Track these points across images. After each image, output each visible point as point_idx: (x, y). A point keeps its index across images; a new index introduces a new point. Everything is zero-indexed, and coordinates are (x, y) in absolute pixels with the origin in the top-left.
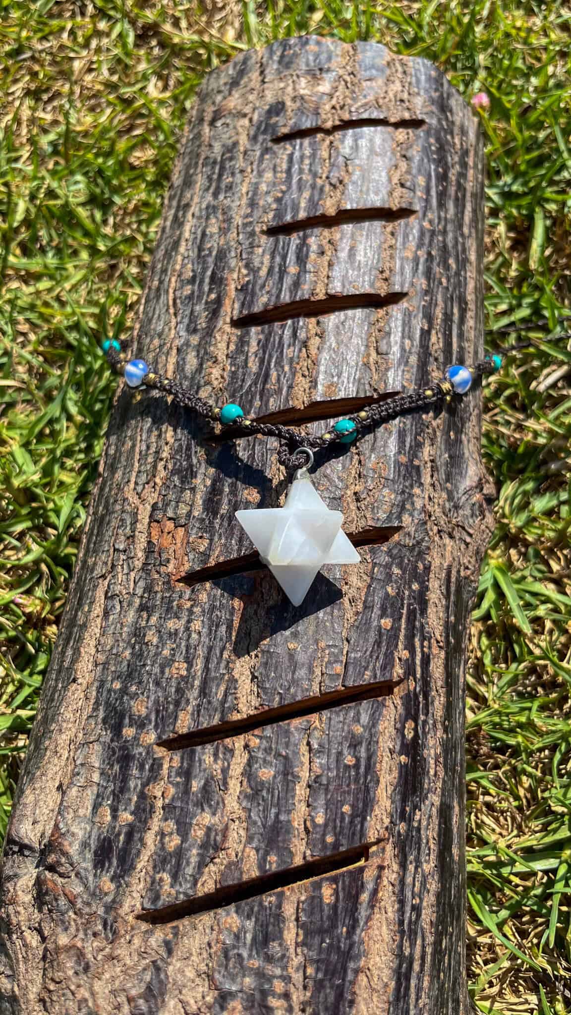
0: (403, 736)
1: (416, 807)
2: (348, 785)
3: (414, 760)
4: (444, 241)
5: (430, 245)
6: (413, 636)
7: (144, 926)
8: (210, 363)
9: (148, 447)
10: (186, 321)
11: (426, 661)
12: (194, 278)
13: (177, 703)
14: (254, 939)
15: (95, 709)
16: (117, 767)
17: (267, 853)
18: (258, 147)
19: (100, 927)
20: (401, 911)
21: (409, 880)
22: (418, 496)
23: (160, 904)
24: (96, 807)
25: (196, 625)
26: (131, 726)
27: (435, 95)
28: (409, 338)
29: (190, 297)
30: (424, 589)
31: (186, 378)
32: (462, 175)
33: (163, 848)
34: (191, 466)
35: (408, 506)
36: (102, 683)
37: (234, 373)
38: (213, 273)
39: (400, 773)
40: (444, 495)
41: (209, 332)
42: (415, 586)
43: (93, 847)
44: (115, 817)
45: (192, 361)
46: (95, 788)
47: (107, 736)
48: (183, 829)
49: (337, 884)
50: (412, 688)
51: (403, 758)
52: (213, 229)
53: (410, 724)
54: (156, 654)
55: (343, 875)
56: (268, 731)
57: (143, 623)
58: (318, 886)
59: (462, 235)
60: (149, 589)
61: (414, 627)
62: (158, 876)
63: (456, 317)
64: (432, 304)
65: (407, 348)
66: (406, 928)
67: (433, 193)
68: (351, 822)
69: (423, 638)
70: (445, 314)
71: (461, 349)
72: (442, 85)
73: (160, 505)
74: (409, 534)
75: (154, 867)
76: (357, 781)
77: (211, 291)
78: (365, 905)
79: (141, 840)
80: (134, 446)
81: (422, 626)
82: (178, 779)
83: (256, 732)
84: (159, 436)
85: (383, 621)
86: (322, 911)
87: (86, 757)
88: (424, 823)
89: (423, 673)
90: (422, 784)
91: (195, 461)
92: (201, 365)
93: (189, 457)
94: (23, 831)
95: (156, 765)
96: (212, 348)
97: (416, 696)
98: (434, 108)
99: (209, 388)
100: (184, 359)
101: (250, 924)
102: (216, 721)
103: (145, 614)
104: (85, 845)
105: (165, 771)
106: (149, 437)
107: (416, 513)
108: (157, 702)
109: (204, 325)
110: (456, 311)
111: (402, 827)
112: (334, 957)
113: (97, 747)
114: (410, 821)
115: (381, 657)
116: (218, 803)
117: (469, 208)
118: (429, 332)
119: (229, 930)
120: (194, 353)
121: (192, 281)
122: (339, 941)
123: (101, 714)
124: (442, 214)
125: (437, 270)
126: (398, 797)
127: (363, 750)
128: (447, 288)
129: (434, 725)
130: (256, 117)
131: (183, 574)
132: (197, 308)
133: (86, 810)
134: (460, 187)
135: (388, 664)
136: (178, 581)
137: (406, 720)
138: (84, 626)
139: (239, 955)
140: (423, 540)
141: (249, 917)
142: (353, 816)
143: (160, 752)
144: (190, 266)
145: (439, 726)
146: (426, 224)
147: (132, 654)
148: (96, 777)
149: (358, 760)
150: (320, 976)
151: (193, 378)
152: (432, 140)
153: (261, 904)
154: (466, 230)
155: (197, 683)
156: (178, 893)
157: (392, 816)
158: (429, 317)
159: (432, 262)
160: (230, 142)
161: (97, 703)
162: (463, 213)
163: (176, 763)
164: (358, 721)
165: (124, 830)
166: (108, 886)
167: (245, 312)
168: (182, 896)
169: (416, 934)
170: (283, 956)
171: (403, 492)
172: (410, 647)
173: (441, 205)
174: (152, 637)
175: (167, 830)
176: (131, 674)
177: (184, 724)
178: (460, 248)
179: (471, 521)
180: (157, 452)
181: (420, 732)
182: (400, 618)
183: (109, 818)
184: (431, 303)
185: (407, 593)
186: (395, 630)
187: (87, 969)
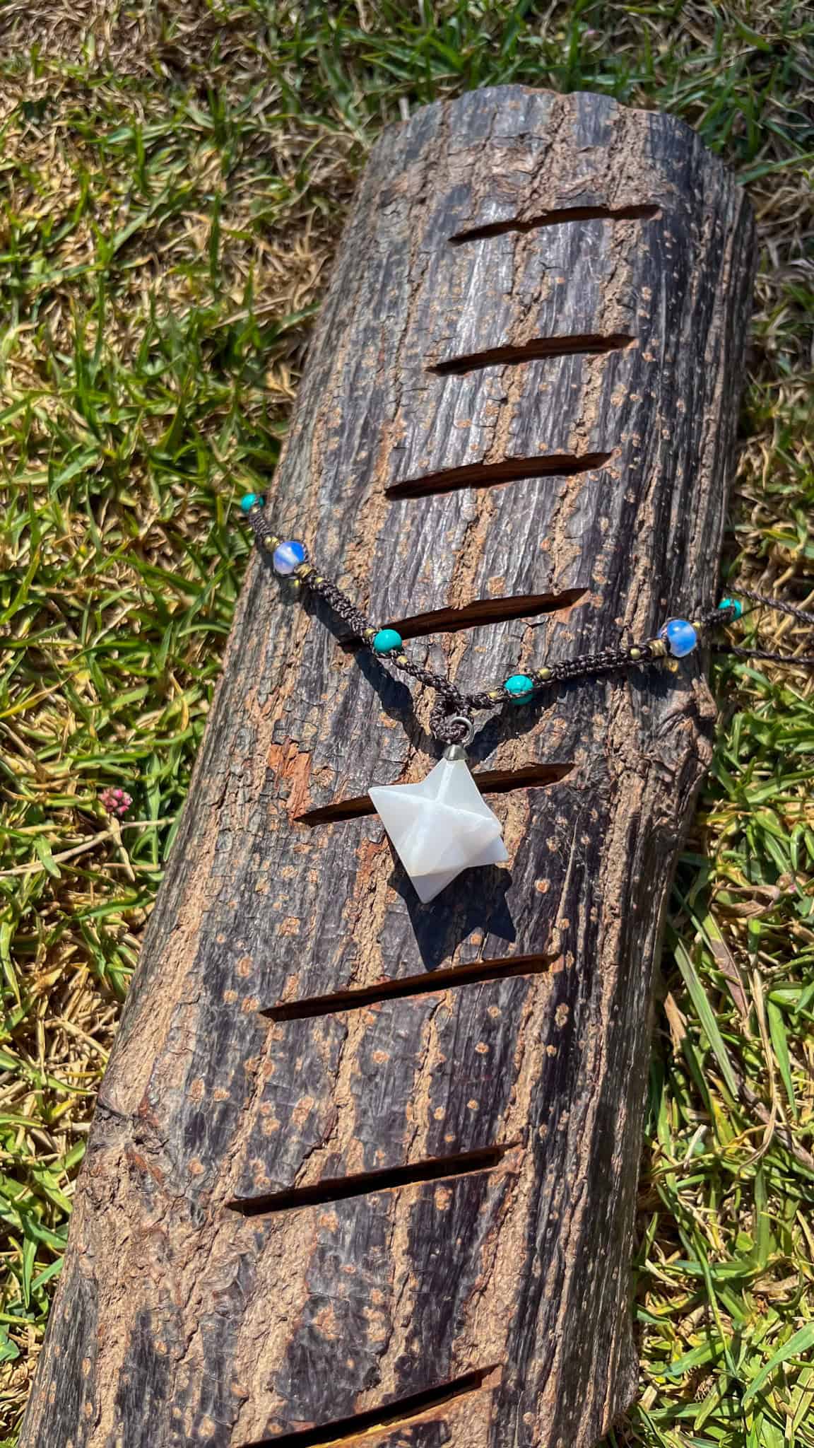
0: (553, 1023)
1: (563, 1107)
2: (477, 1077)
3: (565, 1052)
4: (672, 375)
5: (650, 384)
6: (578, 901)
7: (235, 1215)
8: (353, 545)
9: (275, 648)
10: (330, 485)
11: (592, 932)
12: (342, 426)
13: (286, 967)
14: (353, 1242)
15: (196, 965)
16: (215, 1035)
17: (375, 1148)
18: (433, 248)
19: (187, 1212)
20: (533, 1225)
21: (546, 1191)
22: (599, 726)
23: (253, 1194)
24: (190, 1078)
25: (313, 876)
26: (233, 988)
27: (677, 166)
28: (607, 515)
29: (336, 454)
30: (598, 842)
31: (323, 561)
32: (711, 276)
33: (259, 1131)
34: (321, 677)
35: (584, 739)
36: (206, 934)
37: (380, 559)
38: (366, 423)
39: (545, 1066)
40: (638, 722)
41: (355, 503)
42: (586, 840)
43: (185, 1123)
44: (209, 1092)
45: (333, 540)
46: (190, 1057)
47: (206, 998)
48: (283, 1113)
49: (454, 1188)
50: (569, 965)
51: (551, 1049)
52: (369, 362)
53: (563, 1009)
54: (266, 907)
55: (462, 1180)
56: (388, 1007)
57: (255, 868)
58: (430, 1191)
59: (702, 364)
60: (263, 827)
61: (579, 890)
62: (252, 1162)
63: (679, 482)
64: (646, 466)
65: (603, 529)
66: (538, 1245)
67: (662, 310)
68: (478, 1120)
69: (591, 904)
70: (663, 479)
71: (684, 523)
72: (691, 149)
73: (283, 723)
74: (581, 774)
75: (249, 1152)
76: (488, 1071)
77: (361, 446)
78: (487, 1216)
79: (236, 1120)
80: (259, 644)
81: (591, 889)
82: (281, 1055)
83: (374, 1006)
84: (289, 635)
85: (538, 882)
86: (433, 1218)
87: (184, 1020)
88: (573, 1127)
89: (586, 946)
90: (573, 1082)
91: (326, 671)
92: (342, 546)
93: (320, 664)
94: (113, 1096)
95: (258, 1038)
96: (357, 526)
97: (574, 974)
98: (674, 187)
99: (349, 577)
100: (323, 536)
101: (349, 1225)
102: (329, 990)
103: (257, 856)
104: (176, 1120)
105: (268, 1045)
106: (277, 635)
107: (594, 747)
108: (264, 962)
109: (350, 493)
110: (680, 471)
111: (543, 1130)
112: (444, 1271)
113: (196, 1010)
114: (553, 1123)
115: (532, 925)
116: (324, 1086)
117: (717, 321)
118: (635, 507)
119: (327, 1228)
120: (335, 530)
121: (339, 431)
122: (451, 1254)
123: (203, 972)
124: (673, 339)
125: (658, 417)
126: (540, 1095)
127: (499, 1036)
128: (670, 442)
129: (598, 1011)
130: (433, 204)
131: (303, 812)
132: (344, 468)
133: (178, 1081)
134: (705, 294)
135: (541, 934)
136: (297, 820)
137: (558, 1003)
138: (192, 863)
139: (336, 1258)
140: (600, 781)
141: (349, 1217)
142: (479, 1115)
143: (265, 1022)
144: (339, 410)
145: (605, 1012)
146: (647, 356)
147: (241, 903)
148: (192, 1045)
149: (492, 1047)
150: (425, 1289)
151: (332, 564)
152: (666, 234)
153: (364, 1205)
154: (708, 356)
155: (310, 944)
156: (273, 1183)
157: (530, 1117)
158: (638, 487)
159: (650, 408)
160: (399, 239)
161: (199, 958)
162: (706, 331)
163: (280, 1037)
164: (496, 1002)
165: (219, 1107)
166: (200, 1168)
167: (400, 479)
168: (277, 1189)
169: (551, 1253)
170: (385, 1264)
171: (579, 721)
172: (572, 915)
173: (672, 325)
174: (262, 884)
175: (266, 1112)
176: (237, 928)
177: (293, 991)
178: (696, 381)
179: (674, 754)
180: (285, 655)
181: (576, 1019)
182: (561, 878)
183: (203, 1092)
184: (641, 467)
185: (573, 848)
186: (554, 894)
187: (170, 1256)
